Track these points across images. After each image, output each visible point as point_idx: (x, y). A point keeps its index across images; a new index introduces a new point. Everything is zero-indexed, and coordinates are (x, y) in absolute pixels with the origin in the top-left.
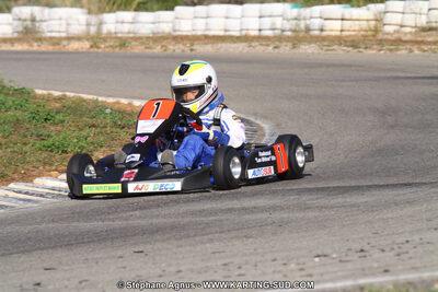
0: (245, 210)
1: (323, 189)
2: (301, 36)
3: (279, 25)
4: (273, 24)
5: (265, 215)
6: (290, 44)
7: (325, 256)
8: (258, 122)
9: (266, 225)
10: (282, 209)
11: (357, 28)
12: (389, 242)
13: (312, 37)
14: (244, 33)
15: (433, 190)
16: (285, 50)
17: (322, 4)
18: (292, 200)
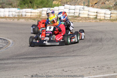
0: (5, 64)
1: (26, 58)
2: (20, 17)
3: (14, 14)
4: (12, 14)
5: (11, 65)
6: (17, 19)
7: (27, 76)
8: (9, 40)
9: (11, 68)
10: (15, 63)
11: (35, 15)
12: (44, 72)
13: (23, 17)
14: (5, 16)
15: (55, 58)
16: (16, 21)
17: (26, 9)
18: (18, 61)
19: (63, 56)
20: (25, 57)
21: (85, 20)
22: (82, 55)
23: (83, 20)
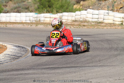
0: (26, 74)
2: (38, 23)
3: (31, 19)
5: (32, 76)
8: (28, 48)
10: (37, 74)
13: (41, 23)
14: (21, 21)
16: (34, 26)
17: (44, 13)
18: (40, 71)
19: (88, 66)
20: (47, 67)
21: (110, 27)
22: (109, 66)
23: (107, 26)
